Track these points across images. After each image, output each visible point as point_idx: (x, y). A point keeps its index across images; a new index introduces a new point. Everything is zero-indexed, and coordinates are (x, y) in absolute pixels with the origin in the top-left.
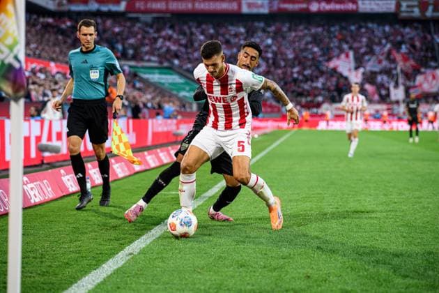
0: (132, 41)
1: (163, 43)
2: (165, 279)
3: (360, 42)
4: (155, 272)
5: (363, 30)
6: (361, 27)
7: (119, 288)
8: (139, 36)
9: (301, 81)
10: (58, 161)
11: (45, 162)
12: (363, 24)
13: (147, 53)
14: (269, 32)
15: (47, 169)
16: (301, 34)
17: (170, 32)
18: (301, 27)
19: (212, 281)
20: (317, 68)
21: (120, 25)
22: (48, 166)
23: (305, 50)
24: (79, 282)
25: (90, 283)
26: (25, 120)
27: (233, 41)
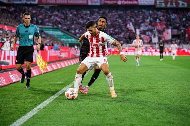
0: (40, 17)
1: (54, 17)
2: (54, 119)
3: (139, 18)
4: (50, 117)
5: (140, 13)
6: (139, 11)
7: (34, 123)
8: (44, 15)
9: (114, 34)
10: (8, 69)
11: (2, 69)
12: (140, 10)
13: (47, 22)
14: (100, 13)
15: (3, 72)
16: (113, 14)
17: (57, 13)
18: (114, 11)
19: (75, 120)
20: (121, 29)
21: (35, 10)
22: (3, 71)
23: (116, 21)
24: (17, 121)
25: (22, 122)
27: (84, 17)
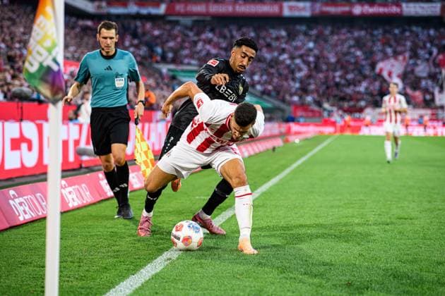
0: (171, 44)
1: (203, 46)
2: (204, 284)
3: (404, 45)
4: (194, 278)
5: (407, 34)
6: (403, 31)
7: (157, 293)
8: (179, 40)
9: (344, 86)
10: (96, 166)
11: (83, 165)
12: (407, 27)
13: (186, 56)
14: (311, 36)
15: (85, 173)
16: (343, 37)
17: (210, 35)
18: (344, 31)
19: (251, 287)
20: (360, 72)
21: (159, 28)
22: (86, 170)
23: (348, 53)
24: (117, 287)
25: (128, 289)
26: (63, 123)
27: (275, 44)
